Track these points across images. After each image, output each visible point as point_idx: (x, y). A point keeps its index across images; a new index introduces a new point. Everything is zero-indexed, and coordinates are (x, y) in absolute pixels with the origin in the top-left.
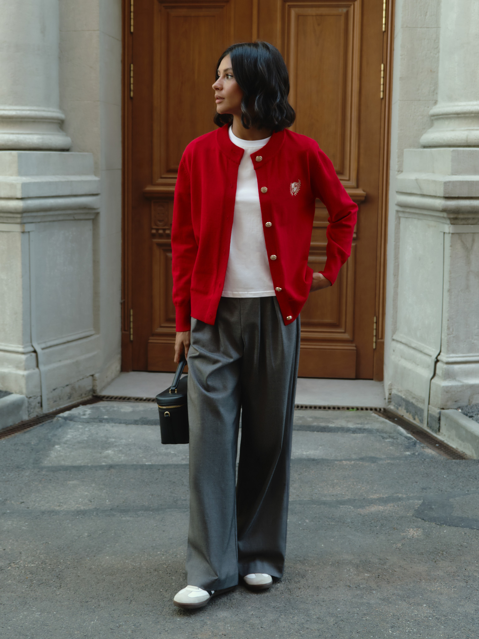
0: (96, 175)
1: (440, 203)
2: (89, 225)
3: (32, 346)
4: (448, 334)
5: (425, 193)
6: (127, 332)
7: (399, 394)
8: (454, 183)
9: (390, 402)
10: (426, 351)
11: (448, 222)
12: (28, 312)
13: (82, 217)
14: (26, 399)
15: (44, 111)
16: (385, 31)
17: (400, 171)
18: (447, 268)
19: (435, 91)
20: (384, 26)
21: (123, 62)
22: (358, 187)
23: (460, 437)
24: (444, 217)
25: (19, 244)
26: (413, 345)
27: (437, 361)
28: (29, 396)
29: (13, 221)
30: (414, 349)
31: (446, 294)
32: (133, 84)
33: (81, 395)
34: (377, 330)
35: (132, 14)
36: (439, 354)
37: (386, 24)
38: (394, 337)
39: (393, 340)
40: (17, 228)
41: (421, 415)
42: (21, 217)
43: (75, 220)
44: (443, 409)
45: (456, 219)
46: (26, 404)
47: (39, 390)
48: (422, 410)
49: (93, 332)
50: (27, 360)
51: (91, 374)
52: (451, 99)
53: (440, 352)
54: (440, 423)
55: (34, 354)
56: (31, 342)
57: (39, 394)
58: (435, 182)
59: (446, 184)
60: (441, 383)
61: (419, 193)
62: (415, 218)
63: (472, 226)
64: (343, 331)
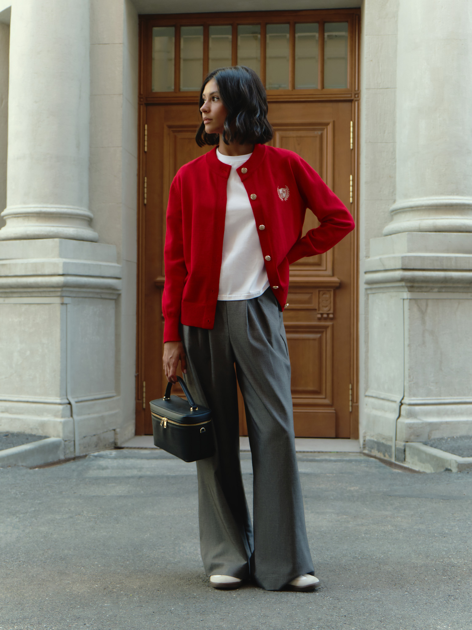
0: (118, 262)
1: (398, 274)
2: (112, 304)
3: (68, 399)
4: (409, 381)
5: (387, 268)
6: (140, 401)
7: (372, 439)
8: (409, 257)
9: (364, 448)
10: (393, 399)
11: (406, 290)
12: (64, 370)
13: (107, 296)
14: (63, 442)
15: (78, 209)
16: (352, 149)
17: (367, 257)
18: (407, 327)
19: (393, 192)
20: (351, 145)
21: (139, 175)
22: (333, 275)
23: (422, 461)
24: (403, 287)
25: (58, 314)
26: (382, 397)
27: (402, 404)
28: (65, 440)
29: (54, 295)
30: (383, 399)
31: (407, 349)
32: (147, 193)
33: (105, 445)
34: (352, 395)
35: (146, 137)
36: (403, 399)
37: (354, 143)
38: (367, 394)
39: (366, 396)
40: (57, 300)
41: (390, 451)
42: (62, 291)
43: (102, 298)
44: (407, 442)
45: (412, 287)
46: (63, 446)
47: (72, 436)
48: (390, 447)
49: (114, 394)
50: (63, 409)
51: (114, 428)
52: (406, 196)
53: (404, 396)
54: (405, 454)
55: (69, 406)
56: (67, 395)
57: (73, 439)
58: (394, 258)
59: (403, 258)
60: (405, 420)
61: (382, 269)
62: (380, 293)
63: (425, 293)
64: (324, 397)
